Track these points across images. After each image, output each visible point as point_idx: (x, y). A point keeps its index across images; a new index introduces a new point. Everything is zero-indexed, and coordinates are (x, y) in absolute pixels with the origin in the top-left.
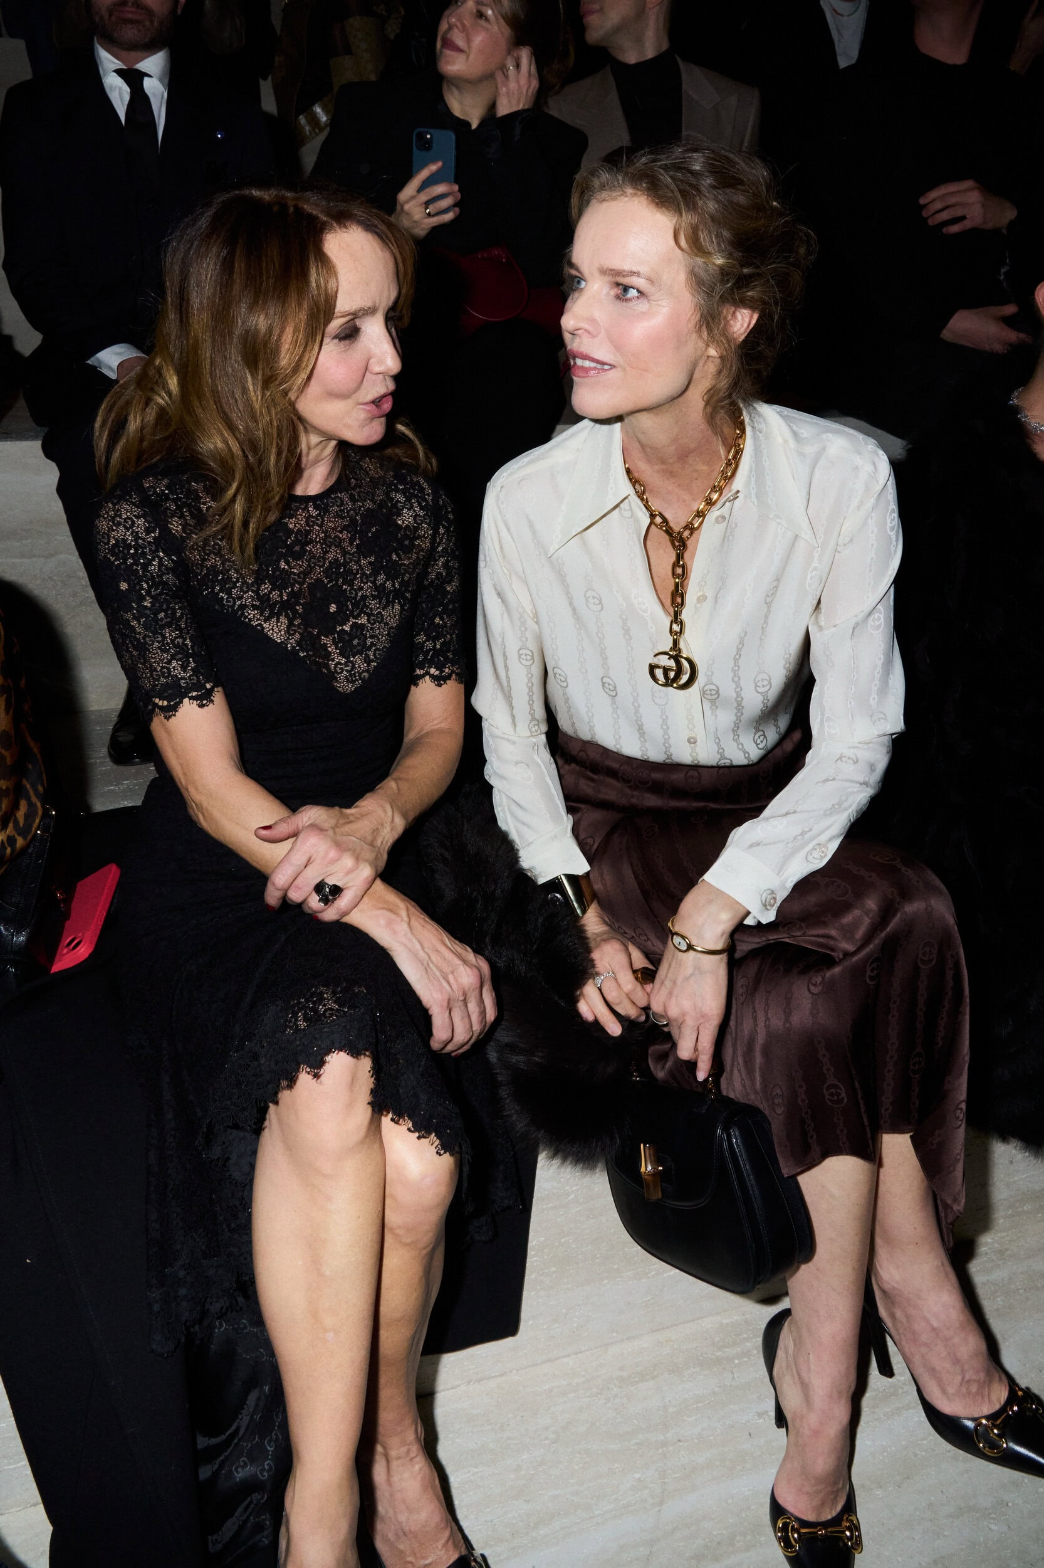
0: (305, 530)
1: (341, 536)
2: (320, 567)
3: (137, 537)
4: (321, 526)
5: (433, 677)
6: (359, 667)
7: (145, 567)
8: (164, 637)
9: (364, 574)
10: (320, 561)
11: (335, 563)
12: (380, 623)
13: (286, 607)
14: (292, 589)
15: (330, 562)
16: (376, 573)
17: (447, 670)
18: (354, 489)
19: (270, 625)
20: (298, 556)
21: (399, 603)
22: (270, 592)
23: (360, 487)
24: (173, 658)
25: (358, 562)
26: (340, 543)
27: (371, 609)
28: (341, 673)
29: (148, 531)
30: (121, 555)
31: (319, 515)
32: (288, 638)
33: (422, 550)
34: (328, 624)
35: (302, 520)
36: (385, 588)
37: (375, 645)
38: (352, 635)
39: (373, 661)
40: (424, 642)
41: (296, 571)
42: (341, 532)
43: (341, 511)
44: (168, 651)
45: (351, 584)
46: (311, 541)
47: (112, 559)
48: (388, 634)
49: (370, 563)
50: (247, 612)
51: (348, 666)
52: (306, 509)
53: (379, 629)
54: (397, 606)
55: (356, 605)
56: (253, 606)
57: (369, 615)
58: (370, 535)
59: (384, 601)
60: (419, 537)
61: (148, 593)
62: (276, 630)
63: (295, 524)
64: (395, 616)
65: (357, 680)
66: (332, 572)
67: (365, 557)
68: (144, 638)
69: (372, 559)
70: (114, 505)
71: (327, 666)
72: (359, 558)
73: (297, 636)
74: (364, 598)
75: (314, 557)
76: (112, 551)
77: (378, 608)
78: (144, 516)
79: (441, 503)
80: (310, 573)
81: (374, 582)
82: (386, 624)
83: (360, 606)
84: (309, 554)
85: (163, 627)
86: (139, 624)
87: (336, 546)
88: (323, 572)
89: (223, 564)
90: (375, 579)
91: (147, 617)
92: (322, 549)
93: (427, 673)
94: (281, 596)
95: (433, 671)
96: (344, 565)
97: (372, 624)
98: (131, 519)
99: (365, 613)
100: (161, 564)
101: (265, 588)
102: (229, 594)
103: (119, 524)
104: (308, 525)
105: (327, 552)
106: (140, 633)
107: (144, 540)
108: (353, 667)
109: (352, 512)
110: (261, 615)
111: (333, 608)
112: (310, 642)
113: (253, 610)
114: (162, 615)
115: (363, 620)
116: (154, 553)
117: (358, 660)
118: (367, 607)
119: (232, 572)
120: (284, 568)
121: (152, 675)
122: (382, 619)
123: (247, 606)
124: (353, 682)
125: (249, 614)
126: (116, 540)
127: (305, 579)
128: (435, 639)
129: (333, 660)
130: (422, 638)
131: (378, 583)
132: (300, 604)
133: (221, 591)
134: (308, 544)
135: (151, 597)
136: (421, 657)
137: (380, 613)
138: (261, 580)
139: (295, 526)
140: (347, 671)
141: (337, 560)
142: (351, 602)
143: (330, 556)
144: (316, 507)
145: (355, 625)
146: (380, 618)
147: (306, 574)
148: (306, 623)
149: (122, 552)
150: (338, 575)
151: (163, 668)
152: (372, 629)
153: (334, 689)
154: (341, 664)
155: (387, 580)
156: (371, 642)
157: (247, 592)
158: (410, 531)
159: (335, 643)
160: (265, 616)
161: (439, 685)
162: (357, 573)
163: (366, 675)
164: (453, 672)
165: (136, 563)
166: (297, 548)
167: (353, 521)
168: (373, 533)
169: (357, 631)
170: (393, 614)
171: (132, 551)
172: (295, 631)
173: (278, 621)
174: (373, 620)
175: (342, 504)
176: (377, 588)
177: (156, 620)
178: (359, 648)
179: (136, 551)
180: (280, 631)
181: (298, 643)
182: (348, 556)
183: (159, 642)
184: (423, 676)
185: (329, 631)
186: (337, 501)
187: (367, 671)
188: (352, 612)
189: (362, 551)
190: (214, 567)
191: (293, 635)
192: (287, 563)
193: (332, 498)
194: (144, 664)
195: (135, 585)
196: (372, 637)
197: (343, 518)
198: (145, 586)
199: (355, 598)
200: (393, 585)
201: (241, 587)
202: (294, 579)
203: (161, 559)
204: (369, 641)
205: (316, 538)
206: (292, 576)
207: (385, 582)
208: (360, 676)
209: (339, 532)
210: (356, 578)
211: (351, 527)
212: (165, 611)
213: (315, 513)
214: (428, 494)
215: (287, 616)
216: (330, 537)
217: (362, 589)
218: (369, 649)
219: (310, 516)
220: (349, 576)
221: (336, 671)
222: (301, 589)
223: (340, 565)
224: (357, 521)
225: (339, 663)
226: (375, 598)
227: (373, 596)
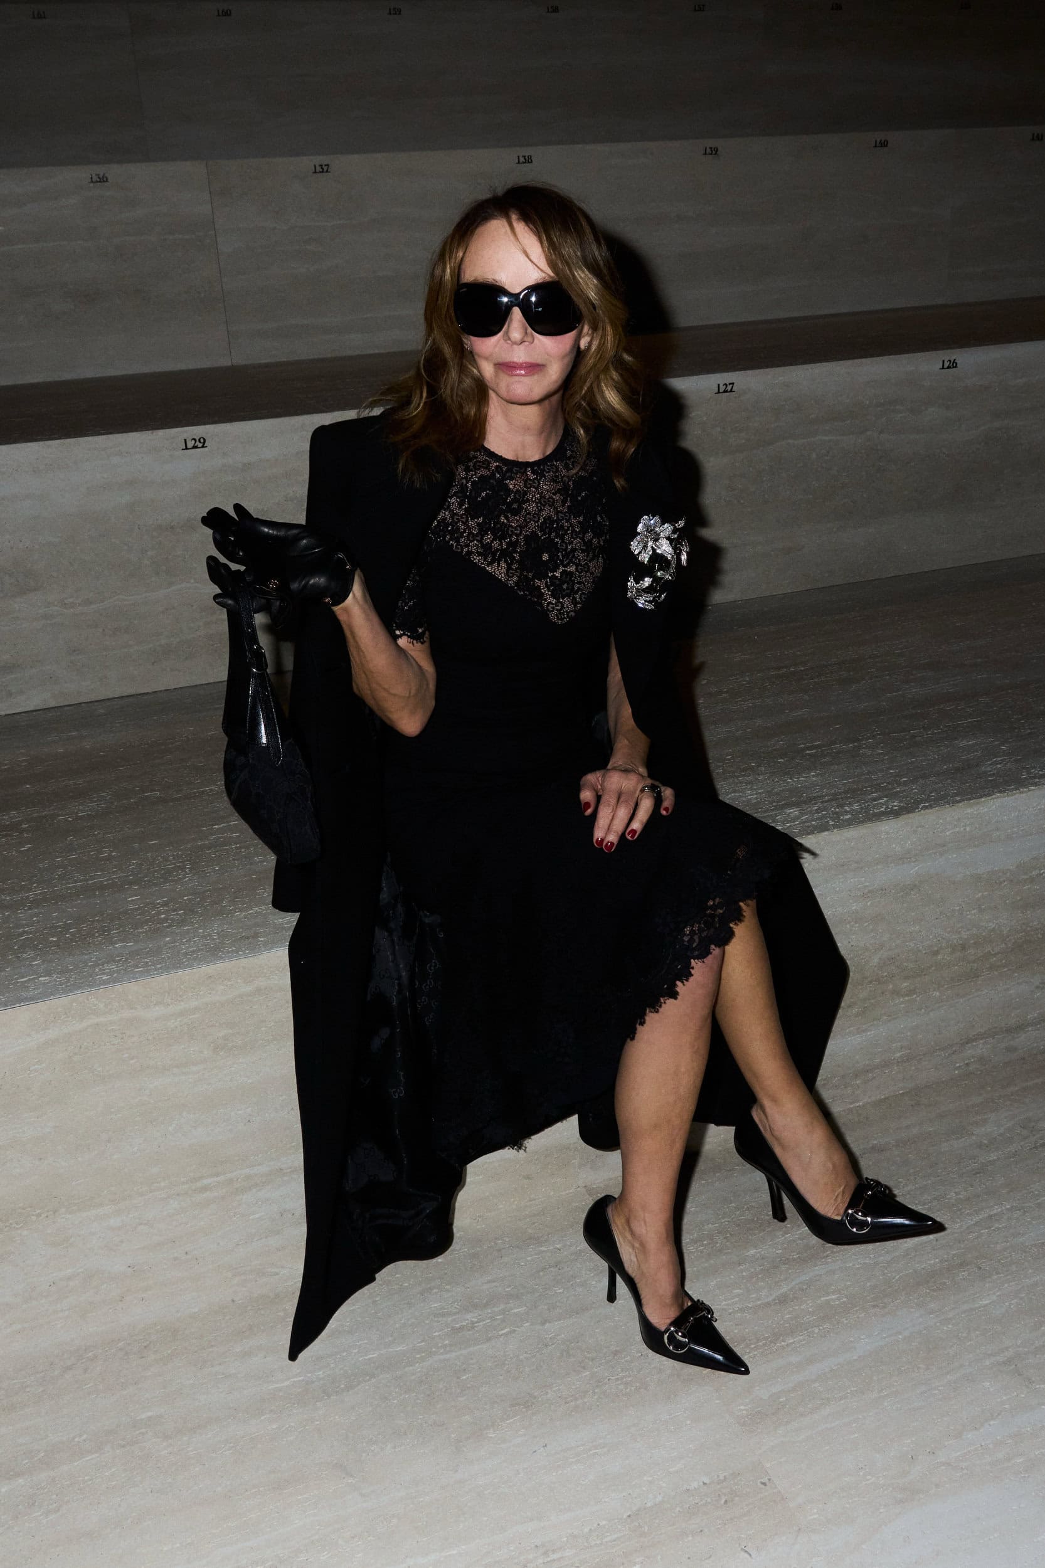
0: (523, 490)
1: (554, 497)
2: (535, 522)
4: (537, 488)
6: (568, 607)
9: (573, 531)
10: (535, 517)
11: (549, 519)
12: (586, 572)
13: (505, 554)
14: (511, 540)
15: (544, 518)
16: (584, 531)
18: (569, 458)
19: (492, 569)
20: (515, 513)
21: (604, 556)
22: (492, 542)
23: (573, 457)
25: (569, 521)
26: (553, 503)
27: (579, 560)
28: (553, 611)
31: (536, 478)
32: (508, 580)
34: (541, 571)
35: (520, 482)
36: (591, 543)
37: (581, 590)
38: (562, 581)
39: (579, 603)
41: (513, 524)
42: (555, 494)
43: (556, 476)
45: (562, 539)
46: (528, 501)
48: (593, 582)
49: (579, 522)
50: (473, 557)
51: (558, 606)
52: (526, 473)
53: (585, 577)
54: (601, 560)
55: (566, 556)
56: (478, 552)
57: (577, 565)
58: (579, 498)
59: (591, 555)
62: (499, 571)
63: (515, 485)
64: (599, 568)
65: (565, 618)
66: (546, 527)
67: (575, 517)
69: (581, 519)
71: (541, 605)
72: (570, 517)
73: (515, 579)
74: (574, 550)
75: (529, 513)
77: (585, 560)
80: (526, 526)
81: (582, 538)
82: (592, 573)
83: (570, 556)
84: (526, 511)
87: (550, 506)
88: (538, 526)
89: (452, 517)
90: (584, 536)
92: (537, 507)
94: (501, 545)
96: (558, 521)
97: (580, 573)
99: (574, 563)
101: (488, 538)
102: (458, 542)
104: (525, 486)
105: (541, 510)
108: (562, 607)
109: (566, 478)
110: (484, 561)
111: (545, 557)
112: (524, 583)
113: (478, 556)
115: (572, 568)
117: (566, 602)
118: (576, 558)
119: (460, 524)
120: (503, 522)
122: (588, 569)
123: (473, 553)
124: (562, 619)
125: (475, 559)
127: (521, 532)
131: (586, 539)
132: (516, 552)
133: (451, 539)
134: (525, 502)
137: (586, 564)
138: (484, 531)
139: (514, 487)
140: (557, 610)
141: (550, 517)
142: (562, 553)
143: (544, 514)
144: (533, 472)
145: (564, 572)
146: (586, 568)
147: (522, 527)
148: (522, 568)
150: (551, 530)
152: (579, 576)
154: (553, 604)
155: (593, 537)
156: (578, 588)
157: (473, 541)
159: (548, 587)
160: (487, 561)
162: (568, 529)
163: (573, 614)
166: (515, 506)
167: (566, 487)
168: (582, 497)
169: (566, 578)
170: (597, 565)
172: (514, 574)
173: (499, 565)
174: (581, 569)
175: (557, 471)
176: (585, 543)
178: (568, 591)
180: (501, 574)
181: (516, 584)
182: (560, 515)
185: (542, 576)
186: (553, 468)
187: (574, 611)
188: (562, 561)
189: (574, 511)
190: (444, 519)
191: (512, 577)
192: (506, 518)
193: (548, 466)
196: (579, 583)
197: (556, 482)
199: (566, 550)
200: (599, 542)
201: (468, 536)
202: (512, 531)
204: (576, 586)
205: (532, 498)
206: (510, 529)
207: (592, 539)
208: (567, 615)
209: (553, 494)
210: (566, 534)
211: (564, 491)
213: (532, 477)
215: (506, 561)
216: (544, 497)
217: (571, 543)
218: (576, 593)
219: (528, 479)
220: (561, 532)
221: (548, 609)
222: (517, 540)
223: (553, 522)
224: (569, 486)
225: (550, 603)
226: (583, 551)
227: (581, 549)
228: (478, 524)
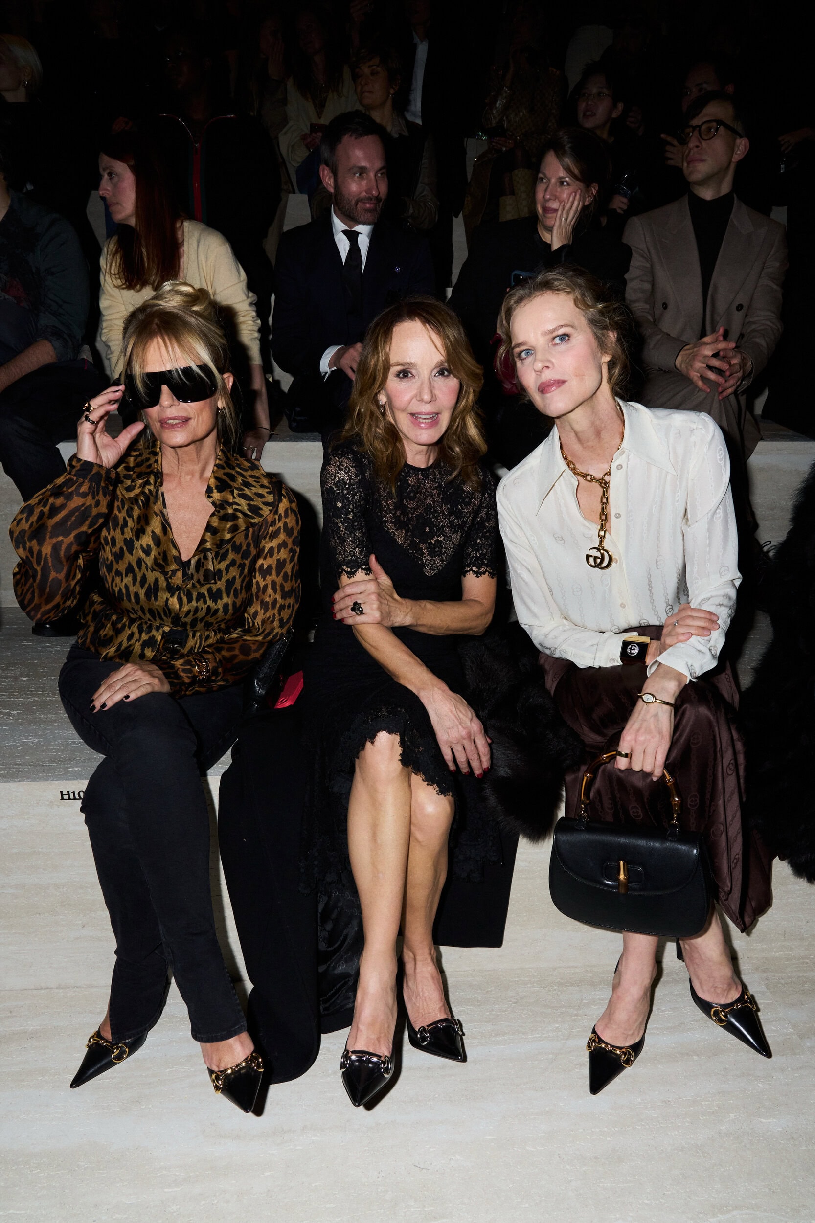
0: (417, 485)
1: (433, 492)
3: (350, 479)
4: (424, 485)
5: (474, 572)
6: (438, 563)
7: (353, 495)
8: (355, 535)
9: (444, 514)
10: (422, 503)
11: (428, 506)
12: (450, 541)
13: (405, 525)
14: (408, 515)
16: (450, 514)
17: (483, 569)
18: (442, 468)
20: (412, 499)
21: (461, 532)
23: (445, 467)
24: (357, 547)
25: (441, 507)
26: (432, 495)
27: (446, 533)
28: (428, 565)
29: (356, 475)
30: (340, 488)
31: (423, 479)
32: (405, 542)
33: (476, 505)
34: (424, 538)
35: (415, 480)
36: (454, 523)
37: (446, 553)
38: (435, 546)
39: (444, 561)
40: (471, 552)
41: (410, 506)
42: (434, 490)
43: (435, 479)
44: (355, 543)
45: (437, 518)
46: (421, 492)
47: (335, 489)
48: (453, 548)
49: (447, 508)
51: (432, 562)
52: (417, 475)
53: (449, 544)
54: (459, 534)
55: (439, 529)
58: (448, 493)
59: (453, 530)
60: (474, 498)
61: (352, 511)
62: (400, 536)
64: (458, 539)
65: (435, 570)
66: (428, 510)
67: (445, 505)
68: (344, 534)
69: (449, 506)
70: (339, 459)
71: (422, 560)
72: (443, 505)
74: (443, 526)
75: (420, 501)
76: (336, 485)
77: (449, 533)
78: (355, 467)
79: (487, 480)
80: (418, 508)
81: (449, 519)
82: (453, 542)
83: (441, 530)
84: (418, 499)
85: (355, 530)
86: (344, 526)
87: (430, 497)
90: (450, 518)
91: (349, 523)
92: (424, 497)
93: (471, 570)
95: (474, 568)
96: (434, 507)
97: (445, 541)
98: (348, 467)
99: (443, 535)
100: (360, 495)
103: (342, 469)
104: (418, 483)
106: (342, 531)
107: (354, 480)
108: (435, 563)
109: (439, 480)
111: (427, 529)
112: (414, 546)
114: (356, 524)
115: (441, 538)
116: (358, 488)
117: (437, 559)
118: (444, 531)
120: (405, 504)
121: (344, 554)
122: (451, 539)
123: (389, 523)
124: (433, 571)
125: (389, 526)
126: (339, 479)
127: (414, 511)
128: (477, 551)
129: (425, 557)
130: (470, 550)
131: (451, 520)
132: (411, 524)
134: (418, 493)
135: (353, 513)
136: (469, 561)
137: (450, 536)
139: (412, 482)
140: (430, 564)
141: (430, 504)
143: (427, 502)
144: (422, 475)
145: (437, 541)
146: (450, 538)
147: (415, 509)
148: (413, 536)
149: (341, 486)
150: (431, 512)
151: (351, 551)
152: (446, 544)
153: (423, 573)
154: (429, 560)
155: (455, 519)
158: (470, 494)
159: (427, 549)
161: (478, 577)
162: (441, 513)
163: (439, 567)
164: (486, 571)
165: (348, 493)
166: (412, 494)
167: (440, 486)
168: (450, 493)
169: (437, 544)
170: (457, 537)
171: (347, 486)
172: (408, 539)
173: (401, 532)
174: (447, 539)
175: (435, 475)
176: (450, 522)
177: (353, 525)
178: (439, 553)
179: (349, 486)
180: (402, 537)
181: (409, 545)
182: (436, 503)
183: (352, 537)
184: (469, 571)
185: (424, 542)
186: (433, 473)
187: (441, 566)
188: (436, 533)
189: (445, 501)
192: (406, 501)
193: (431, 471)
194: (341, 547)
195: (346, 505)
196: (445, 548)
197: (436, 482)
198: (351, 507)
199: (438, 526)
200: (458, 522)
202: (409, 511)
203: (361, 492)
204: (444, 550)
206: (409, 509)
207: (454, 520)
208: (436, 568)
210: (439, 516)
212: (358, 522)
213: (421, 478)
214: (481, 476)
216: (428, 492)
217: (442, 521)
218: (443, 554)
219: (419, 479)
220: (436, 514)
221: (426, 564)
222: (412, 516)
223: (431, 507)
224: (442, 485)
225: (427, 559)
226: (448, 527)
227: (447, 526)
228: (394, 503)
